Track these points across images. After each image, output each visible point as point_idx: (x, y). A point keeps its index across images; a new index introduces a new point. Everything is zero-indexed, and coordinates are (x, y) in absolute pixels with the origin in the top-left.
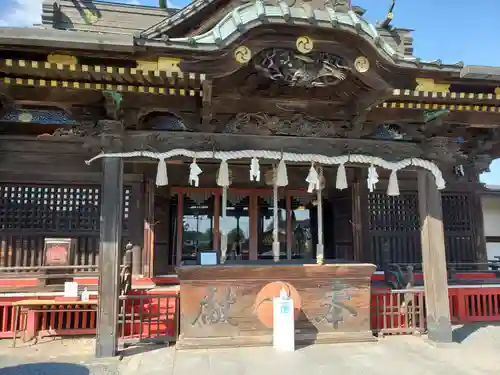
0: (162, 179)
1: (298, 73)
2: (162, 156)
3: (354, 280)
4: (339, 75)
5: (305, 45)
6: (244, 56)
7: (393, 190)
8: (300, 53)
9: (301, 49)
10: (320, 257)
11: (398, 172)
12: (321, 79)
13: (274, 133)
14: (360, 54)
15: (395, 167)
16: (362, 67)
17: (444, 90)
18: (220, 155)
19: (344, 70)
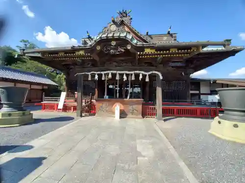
0: (90, 79)
1: (112, 51)
2: (89, 73)
3: (137, 103)
4: (123, 50)
5: (114, 43)
6: (98, 48)
7: (147, 80)
8: (112, 46)
9: (113, 44)
10: (128, 97)
11: (149, 75)
12: (119, 52)
13: (116, 66)
14: (128, 44)
15: (147, 74)
16: (129, 47)
17: (153, 51)
18: (102, 73)
19: (124, 49)
